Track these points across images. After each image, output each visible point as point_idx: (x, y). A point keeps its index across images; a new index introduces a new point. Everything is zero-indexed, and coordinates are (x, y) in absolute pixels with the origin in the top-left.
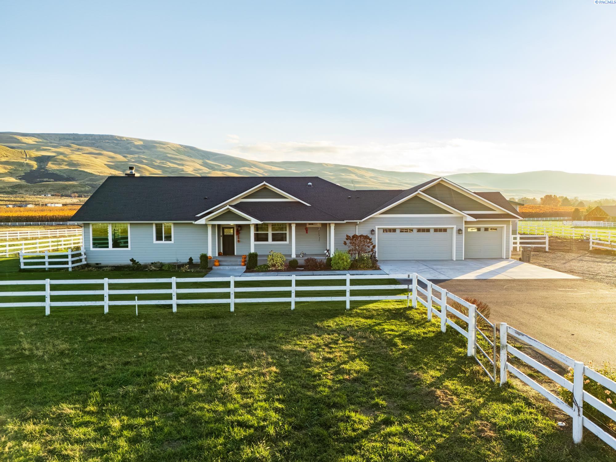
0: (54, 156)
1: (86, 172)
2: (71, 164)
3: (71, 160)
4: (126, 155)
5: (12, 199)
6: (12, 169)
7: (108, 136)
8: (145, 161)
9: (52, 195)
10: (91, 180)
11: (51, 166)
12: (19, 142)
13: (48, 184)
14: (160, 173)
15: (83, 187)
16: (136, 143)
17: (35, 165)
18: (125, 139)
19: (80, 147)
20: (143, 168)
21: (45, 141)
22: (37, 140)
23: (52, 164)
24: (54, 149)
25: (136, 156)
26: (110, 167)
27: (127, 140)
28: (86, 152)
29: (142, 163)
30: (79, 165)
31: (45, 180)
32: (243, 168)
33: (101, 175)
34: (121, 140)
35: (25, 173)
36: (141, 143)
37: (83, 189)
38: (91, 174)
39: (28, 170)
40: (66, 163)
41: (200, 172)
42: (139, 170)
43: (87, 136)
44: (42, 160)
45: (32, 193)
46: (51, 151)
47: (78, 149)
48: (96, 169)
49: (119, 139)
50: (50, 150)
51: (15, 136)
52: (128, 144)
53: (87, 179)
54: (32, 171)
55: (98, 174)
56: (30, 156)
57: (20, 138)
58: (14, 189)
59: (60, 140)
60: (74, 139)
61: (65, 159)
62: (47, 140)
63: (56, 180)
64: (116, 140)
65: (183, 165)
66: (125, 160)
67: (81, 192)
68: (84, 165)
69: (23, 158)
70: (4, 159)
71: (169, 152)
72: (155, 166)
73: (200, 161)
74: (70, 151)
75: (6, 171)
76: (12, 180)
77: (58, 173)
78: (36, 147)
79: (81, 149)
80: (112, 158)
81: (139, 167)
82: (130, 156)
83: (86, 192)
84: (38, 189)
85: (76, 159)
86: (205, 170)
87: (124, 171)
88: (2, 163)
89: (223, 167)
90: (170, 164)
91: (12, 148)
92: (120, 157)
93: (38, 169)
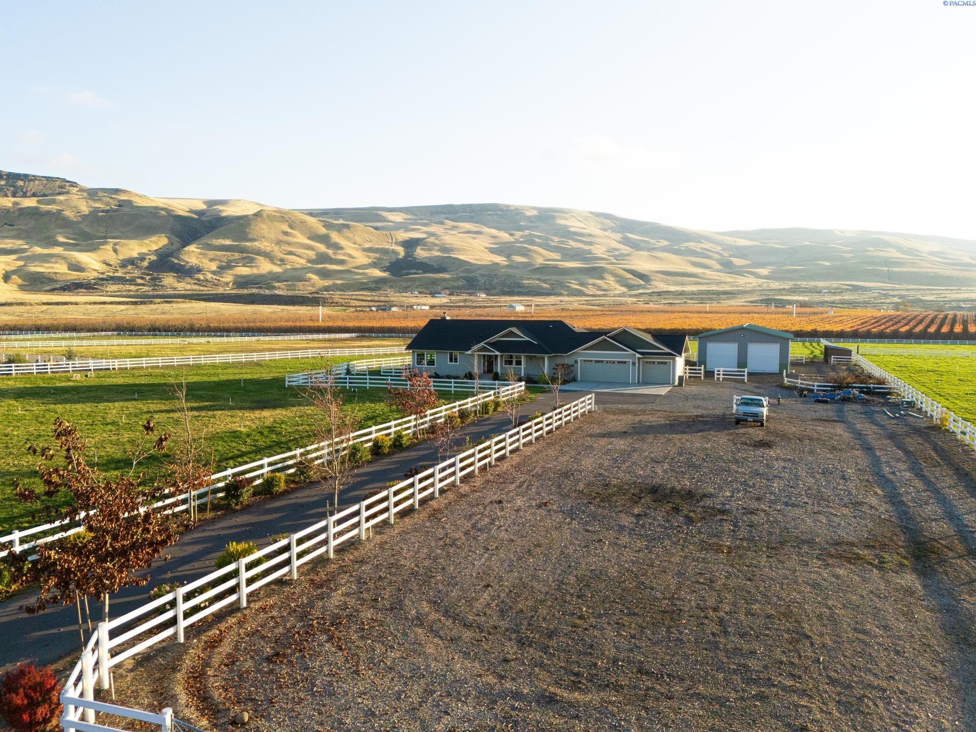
0: (424, 239)
1: (461, 260)
2: (444, 249)
3: (443, 244)
4: (513, 232)
5: (376, 298)
6: (376, 258)
7: (491, 205)
8: (537, 240)
9: (420, 293)
10: (466, 271)
11: (421, 253)
12: (384, 220)
13: (416, 278)
14: (558, 258)
16: (528, 214)
17: (401, 251)
18: (513, 208)
19: (455, 224)
20: (534, 251)
21: (414, 217)
22: (406, 216)
23: (422, 249)
24: (424, 229)
25: (527, 232)
26: (492, 251)
27: (516, 209)
28: (461, 230)
29: (533, 243)
30: (453, 251)
31: (413, 271)
32: (686, 244)
33: (479, 263)
34: (508, 210)
35: (390, 263)
36: (535, 213)
37: (455, 284)
38: (467, 262)
39: (393, 258)
40: (438, 248)
41: (616, 253)
42: (528, 255)
43: (464, 208)
44: (410, 245)
45: (397, 289)
46: (420, 231)
47: (453, 227)
48: (473, 255)
49: (505, 208)
50: (419, 229)
51: (380, 212)
52: (517, 215)
53: (461, 269)
54: (398, 261)
55: (475, 262)
56: (396, 239)
57: (385, 214)
58: (377, 285)
59: (431, 215)
60: (449, 212)
61: (437, 242)
62: (416, 215)
63: (425, 272)
64: (501, 210)
65: (591, 244)
66: (511, 239)
67: (455, 288)
68: (458, 250)
69: (388, 242)
70: (367, 245)
71: (574, 225)
72: (551, 247)
73: (618, 236)
74: (443, 231)
75: (370, 261)
76: (377, 273)
77: (427, 261)
78: (404, 226)
79: (457, 227)
80: (494, 237)
81: (530, 250)
82: (518, 234)
83: (460, 288)
84: (404, 284)
85: (449, 242)
86: (625, 249)
87: (508, 256)
88: (364, 250)
89: (653, 244)
90: (573, 244)
91: (376, 228)
92: (504, 236)
93: (406, 257)
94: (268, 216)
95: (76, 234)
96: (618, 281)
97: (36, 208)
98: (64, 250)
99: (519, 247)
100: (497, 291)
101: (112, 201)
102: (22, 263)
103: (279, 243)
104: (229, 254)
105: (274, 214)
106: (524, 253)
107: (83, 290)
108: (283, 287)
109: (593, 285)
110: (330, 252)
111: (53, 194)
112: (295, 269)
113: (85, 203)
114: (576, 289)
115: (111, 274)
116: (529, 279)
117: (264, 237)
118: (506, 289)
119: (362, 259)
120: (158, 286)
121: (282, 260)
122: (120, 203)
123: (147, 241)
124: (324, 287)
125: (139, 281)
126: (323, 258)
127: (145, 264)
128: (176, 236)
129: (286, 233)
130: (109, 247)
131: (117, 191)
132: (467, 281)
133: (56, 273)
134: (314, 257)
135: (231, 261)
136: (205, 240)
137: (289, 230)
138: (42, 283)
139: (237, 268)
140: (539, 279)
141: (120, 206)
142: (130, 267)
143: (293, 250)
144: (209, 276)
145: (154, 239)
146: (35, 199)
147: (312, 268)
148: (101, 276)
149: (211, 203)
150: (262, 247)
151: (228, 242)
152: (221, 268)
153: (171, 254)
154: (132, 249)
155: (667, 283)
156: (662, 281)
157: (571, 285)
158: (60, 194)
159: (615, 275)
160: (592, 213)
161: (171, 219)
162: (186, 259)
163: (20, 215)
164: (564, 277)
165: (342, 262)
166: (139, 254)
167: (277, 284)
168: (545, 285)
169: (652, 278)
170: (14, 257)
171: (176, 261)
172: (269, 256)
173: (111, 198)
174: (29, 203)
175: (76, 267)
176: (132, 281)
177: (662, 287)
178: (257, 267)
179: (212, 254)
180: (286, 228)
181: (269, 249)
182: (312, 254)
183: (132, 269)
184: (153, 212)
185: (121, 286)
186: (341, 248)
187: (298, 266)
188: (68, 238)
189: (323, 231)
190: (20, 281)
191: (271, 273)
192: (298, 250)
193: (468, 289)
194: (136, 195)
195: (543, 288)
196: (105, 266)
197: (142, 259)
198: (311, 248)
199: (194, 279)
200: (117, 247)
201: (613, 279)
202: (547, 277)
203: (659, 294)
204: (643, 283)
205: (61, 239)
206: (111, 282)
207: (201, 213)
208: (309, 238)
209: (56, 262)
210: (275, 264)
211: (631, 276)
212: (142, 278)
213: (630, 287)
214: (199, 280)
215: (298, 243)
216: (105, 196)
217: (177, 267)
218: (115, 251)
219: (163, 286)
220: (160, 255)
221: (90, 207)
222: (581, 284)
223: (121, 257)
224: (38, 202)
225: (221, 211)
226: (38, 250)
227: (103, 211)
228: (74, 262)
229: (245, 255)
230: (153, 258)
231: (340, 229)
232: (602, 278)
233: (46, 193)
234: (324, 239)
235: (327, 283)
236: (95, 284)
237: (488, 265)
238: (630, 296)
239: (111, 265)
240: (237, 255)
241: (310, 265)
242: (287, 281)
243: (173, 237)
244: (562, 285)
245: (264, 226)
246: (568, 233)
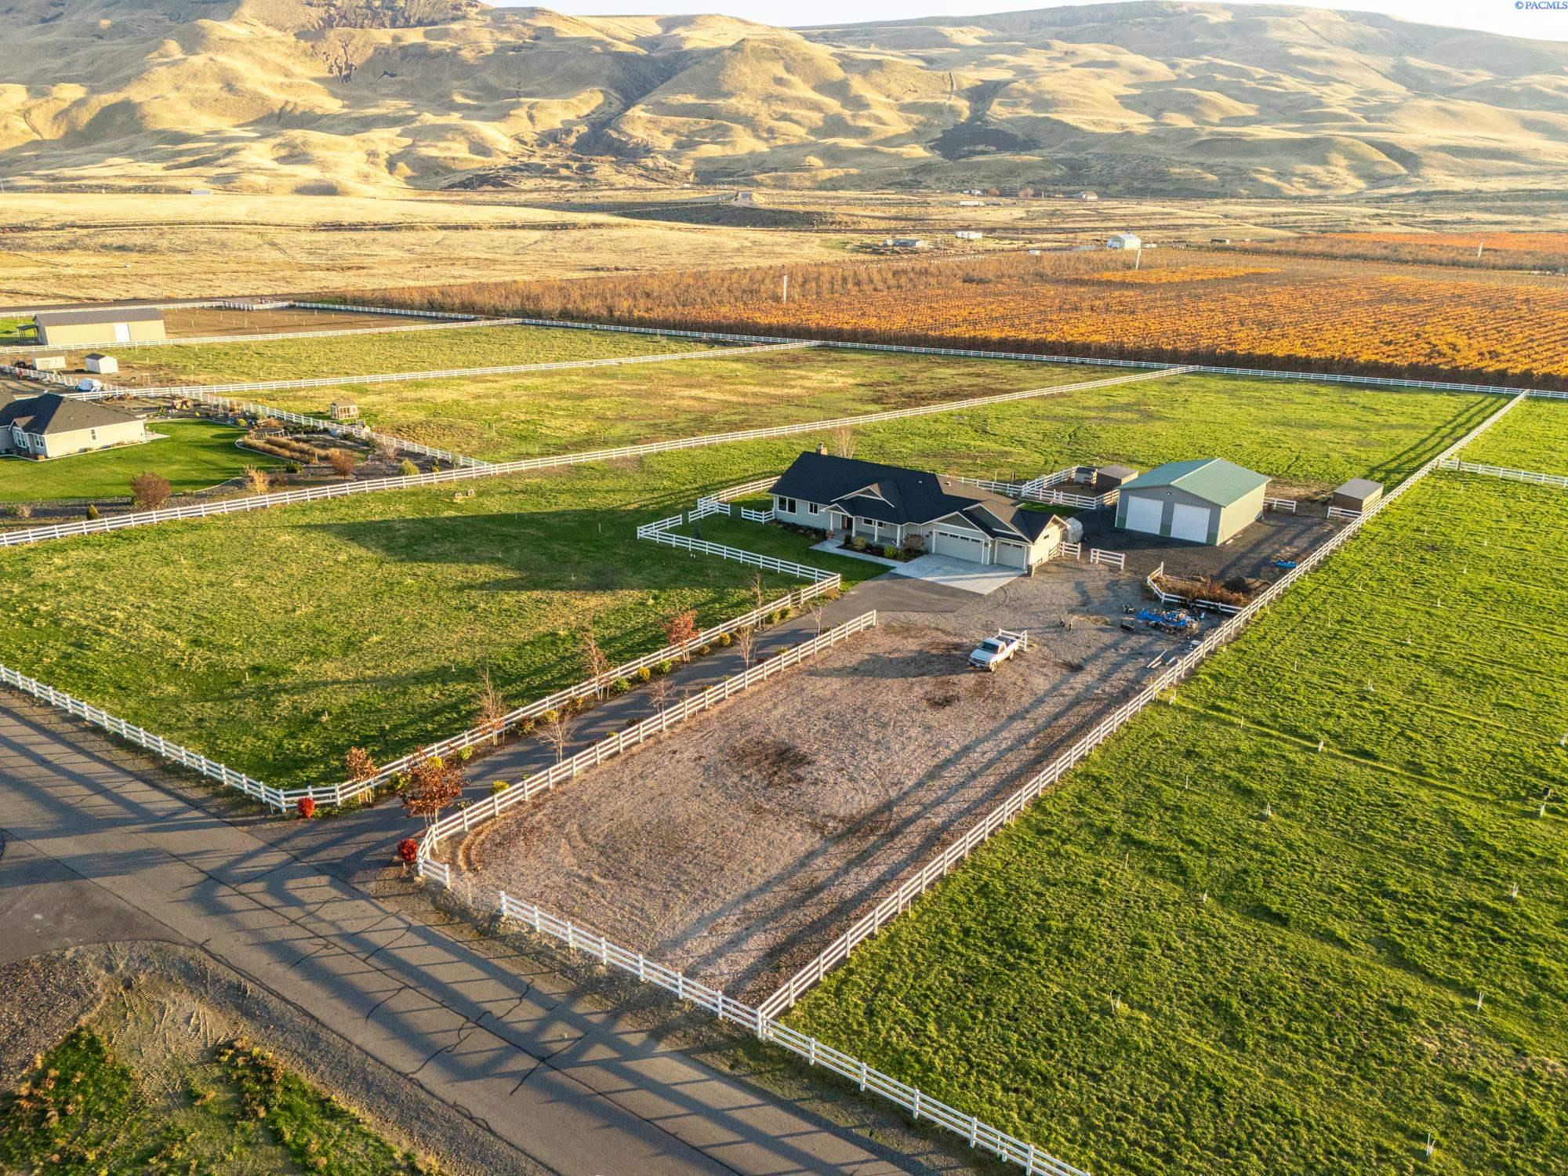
0: (1008, 83)
1: (1067, 125)
2: (1042, 102)
3: (1041, 92)
4: (1176, 60)
6: (921, 123)
8: (1220, 77)
9: (986, 192)
10: (1074, 147)
11: (998, 112)
12: (946, 42)
13: (981, 162)
14: (1251, 113)
15: (1049, 169)
16: (1213, 19)
17: (964, 106)
18: (1185, 9)
19: (1071, 47)
20: (1206, 102)
21: (999, 34)
22: (984, 33)
23: (1000, 104)
24: (1012, 60)
25: (1205, 59)
26: (1127, 102)
27: (1192, 11)
28: (1080, 61)
29: (1209, 83)
30: (1056, 105)
31: (980, 148)
32: (1526, 79)
33: (1098, 130)
34: (1176, 14)
35: (943, 132)
36: (1227, 16)
37: (1048, 174)
38: (1077, 129)
39: (949, 123)
40: (1026, 101)
41: (1373, 102)
42: (1194, 110)
43: (1093, 13)
44: (982, 94)
45: (947, 187)
46: (1005, 65)
47: (1066, 53)
48: (1092, 114)
49: (1170, 10)
50: (1003, 61)
51: (941, 28)
52: (1192, 22)
53: (1063, 144)
54: (958, 128)
55: (1090, 132)
56: (959, 85)
58: (914, 178)
59: (1032, 29)
60: (1064, 22)
61: (1030, 89)
62: (1004, 30)
63: (999, 150)
64: (1163, 13)
65: (1326, 81)
66: (1171, 75)
67: (1044, 181)
68: (1066, 103)
69: (945, 92)
70: (909, 99)
71: (1299, 41)
72: (1244, 90)
73: (1386, 63)
74: (1046, 63)
75: (910, 128)
76: (917, 152)
77: (1007, 128)
78: (976, 57)
79: (1073, 53)
80: (1138, 72)
81: (1199, 101)
82: (1186, 63)
83: (1055, 182)
84: (960, 175)
85: (1051, 89)
86: (1395, 91)
87: (1157, 114)
88: (905, 108)
89: (1457, 80)
90: (1290, 83)
91: (930, 61)
92: (1159, 70)
93: (971, 120)
94: (754, 50)
95: (478, 89)
96: (1351, 168)
97: (424, 46)
98: (463, 118)
99: (1181, 94)
100: (1120, 187)
101: (525, 30)
102: (408, 141)
103: (768, 98)
104: (692, 120)
105: (762, 45)
106: (1189, 106)
107: (490, 188)
108: (769, 181)
109: (1303, 176)
110: (847, 113)
111: (444, 21)
112: (790, 147)
113: (488, 35)
114: (1268, 185)
115: (525, 160)
116: (1181, 164)
117: (745, 89)
118: (1137, 184)
119: (897, 125)
120: (588, 180)
121: (771, 131)
122: (539, 33)
123: (574, 101)
124: (830, 179)
125: (564, 172)
126: (835, 126)
127: (572, 140)
128: (617, 89)
129: (779, 81)
130: (522, 112)
131: (533, 12)
132: (1071, 168)
133: (454, 159)
134: (821, 124)
135: (694, 133)
136: (657, 96)
137: (785, 75)
138: (437, 174)
139: (703, 147)
140: (1201, 165)
141: (537, 38)
142: (551, 146)
143: (788, 111)
144: (662, 161)
145: (584, 95)
146: (421, 30)
147: (816, 144)
148: (512, 163)
149: (669, 23)
150: (742, 107)
151: (690, 99)
152: (681, 146)
153: (606, 124)
154: (554, 115)
155: (1454, 172)
156: (1443, 167)
157: (1259, 176)
158: (454, 19)
159: (1351, 155)
160: (1342, 13)
161: (609, 59)
162: (630, 131)
163: (403, 58)
164: (1251, 160)
165: (864, 132)
166: (562, 122)
167: (759, 177)
168: (1211, 177)
169: (1424, 160)
170: (398, 130)
171: (615, 135)
172: (750, 123)
173: (524, 24)
174: (414, 36)
175: (480, 148)
176: (552, 173)
177: (1439, 179)
178: (732, 143)
179: (667, 121)
180: (779, 70)
181: (752, 110)
182: (817, 118)
183: (555, 149)
184: (583, 47)
185: (539, 181)
186: (866, 106)
187: (795, 141)
188: (467, 96)
189: (838, 74)
190: (408, 172)
191: (752, 154)
192: (797, 111)
193: (1069, 184)
194: (560, 17)
195: (1207, 183)
196: (517, 144)
197: (568, 132)
198: (816, 107)
199: (639, 167)
200: (534, 112)
201: (1344, 162)
202: (1218, 160)
203: (1426, 197)
204: (1403, 171)
205: (459, 99)
206: (526, 173)
207: (652, 43)
208: (815, 89)
209: (454, 140)
210: (759, 138)
211: (1383, 157)
212: (568, 167)
213: (1375, 179)
214: (646, 168)
215: (798, 98)
216: (515, 22)
217: (616, 144)
218: (531, 118)
219: (595, 181)
220: (593, 124)
221: (496, 41)
222: (1281, 175)
223: (539, 129)
224: (426, 34)
225: (683, 39)
226: (429, 118)
227: (514, 49)
228: (477, 140)
229: (715, 122)
230: (583, 129)
231: (867, 68)
232: (1324, 161)
233: (437, 17)
234: (838, 89)
235: (837, 172)
236: (506, 177)
237: (1112, 135)
238: (1369, 201)
239: (525, 143)
240: (703, 123)
241: (812, 138)
242: (776, 170)
243: (612, 92)
244: (1240, 174)
245: (746, 70)
246: (1285, 62)
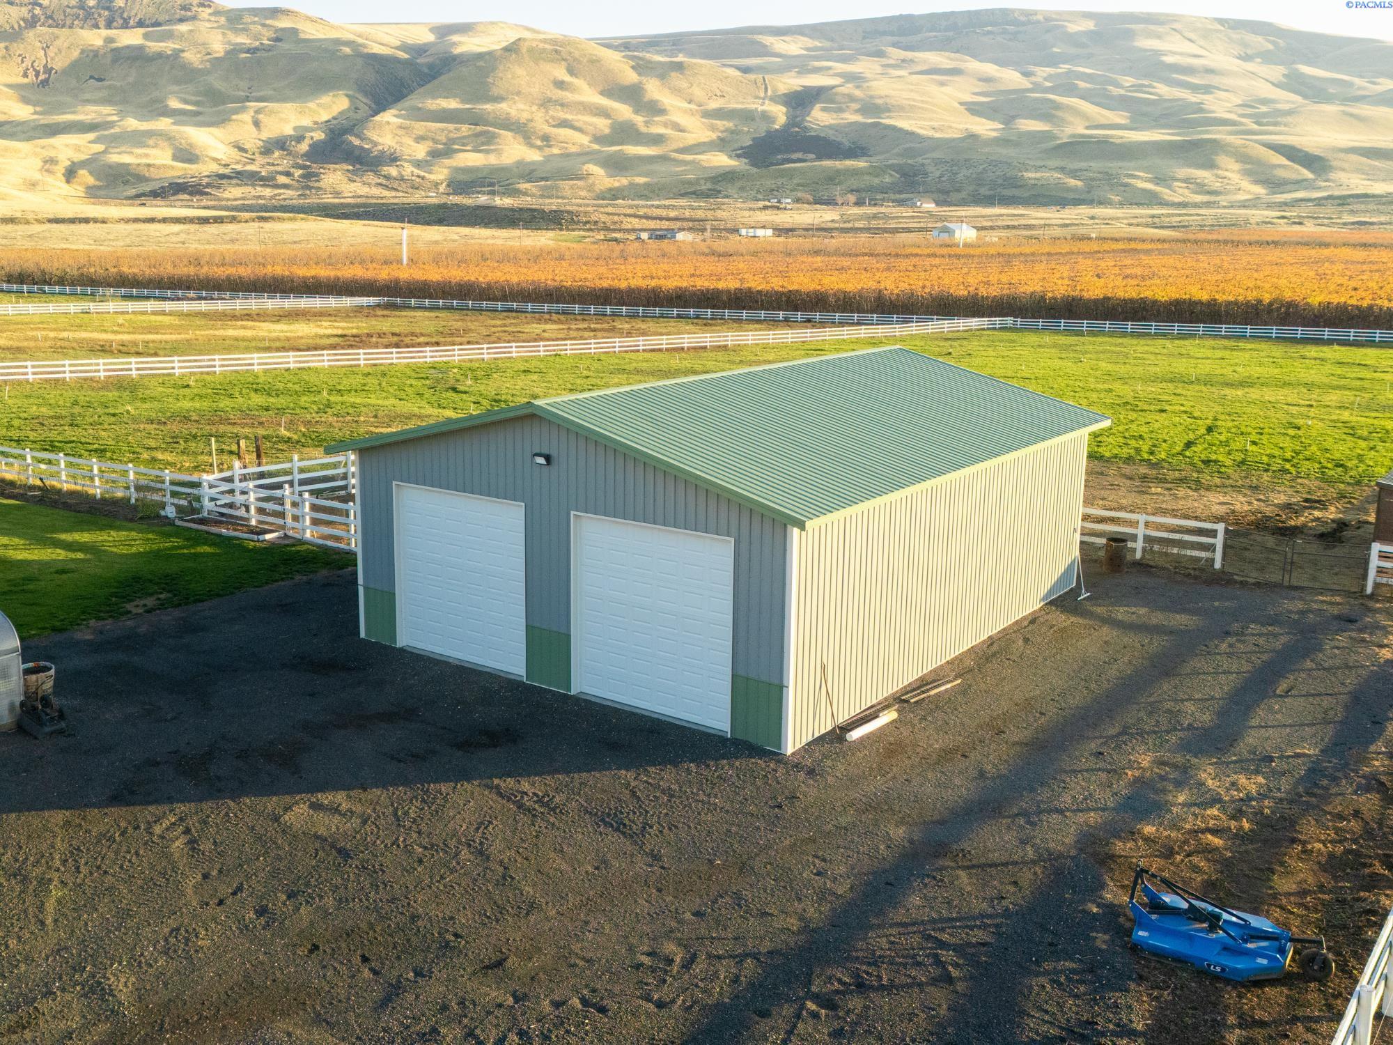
0: (833, 87)
1: (901, 129)
2: (870, 108)
3: (872, 97)
4: (1031, 68)
6: (727, 130)
7: (992, 12)
8: (1082, 84)
9: (798, 201)
10: (910, 153)
11: (820, 118)
12: (765, 51)
13: (795, 169)
14: (1123, 122)
15: (877, 176)
16: (1073, 28)
17: (780, 114)
18: (1040, 17)
19: (909, 55)
20: (1069, 108)
21: (828, 44)
22: (810, 43)
23: (824, 110)
24: (840, 67)
25: (1064, 68)
26: (974, 109)
27: (1047, 19)
28: (919, 68)
29: (1071, 90)
30: (889, 110)
31: (795, 156)
33: (937, 135)
34: (1030, 22)
35: (754, 139)
36: (1089, 25)
37: (876, 181)
38: (912, 133)
39: (762, 130)
40: (855, 106)
41: (1264, 109)
42: (1052, 116)
43: (934, 21)
44: (800, 101)
45: (753, 193)
46: (831, 72)
47: (903, 61)
48: (931, 120)
49: (1023, 18)
50: (829, 68)
52: (1048, 31)
53: (896, 150)
54: (771, 135)
55: (930, 133)
56: (774, 91)
57: (768, 40)
58: (712, 187)
59: (864, 38)
60: (902, 32)
61: (858, 93)
62: (832, 40)
63: (819, 158)
64: (1015, 23)
65: (1207, 89)
66: (1025, 83)
67: (871, 189)
68: (901, 108)
69: (757, 97)
70: (714, 105)
71: (1175, 49)
72: (1111, 97)
73: (1277, 72)
74: (879, 69)
75: (714, 136)
76: (722, 160)
77: (831, 135)
78: (800, 65)
79: (912, 61)
80: (987, 80)
81: (1058, 106)
82: (1042, 72)
83: (883, 190)
84: (769, 183)
85: (883, 93)
86: (1286, 99)
87: (1009, 120)
88: (707, 114)
89: (1360, 88)
90: (1164, 90)
91: (745, 70)
92: (1011, 78)
93: (787, 127)
94: (531, 51)
95: (198, 93)
96: (1246, 173)
97: (141, 48)
98: (174, 124)
99: (1036, 99)
100: (963, 195)
101: (264, 31)
102: (100, 147)
103: (546, 103)
104: (451, 126)
105: (541, 45)
106: (1047, 112)
107: (186, 197)
108: (534, 190)
109: (1187, 180)
110: (639, 120)
111: (170, 22)
112: (567, 156)
113: (220, 37)
114: (1144, 190)
115: (239, 167)
116: (1037, 168)
117: (518, 93)
118: (984, 191)
119: (699, 131)
120: (310, 188)
121: (546, 138)
122: (279, 35)
123: (311, 105)
124: (610, 189)
125: (282, 179)
126: (624, 133)
127: (304, 147)
128: (366, 94)
129: (560, 85)
130: (247, 117)
131: (275, 12)
132: (904, 175)
133: (149, 165)
134: (607, 131)
135: (454, 141)
136: (413, 101)
137: (568, 78)
138: (126, 183)
139: (461, 155)
140: (1062, 169)
141: (277, 40)
142: (277, 154)
143: (569, 117)
144: (408, 170)
145: (325, 99)
146: (141, 31)
147: (599, 152)
148: (222, 171)
149: (444, 31)
150: (513, 113)
151: (452, 104)
152: (435, 154)
153: (349, 130)
154: (286, 121)
155: (1371, 175)
156: (1358, 170)
157: (1133, 181)
158: (181, 20)
159: (1242, 157)
160: (1221, 21)
161: (359, 61)
162: (375, 138)
163: (115, 61)
164: (1120, 164)
165: (658, 140)
166: (295, 129)
167: (524, 186)
168: (1073, 182)
169: (1334, 163)
170: (91, 136)
171: (356, 142)
172: (521, 130)
173: (264, 25)
174: (131, 38)
175: (186, 155)
176: (268, 181)
177: (1356, 183)
178: (499, 152)
179: (421, 127)
180: (561, 73)
181: (524, 116)
182: (603, 125)
183: (281, 157)
184: (329, 50)
185: (250, 189)
186: (662, 112)
187: (574, 149)
188: (186, 102)
189: (631, 77)
190: (91, 180)
191: (520, 163)
192: (580, 117)
193: (900, 192)
194: (308, 18)
195: (1070, 189)
196: (235, 154)
197: (300, 139)
198: (603, 113)
199: (379, 176)
200: (261, 116)
201: (1237, 166)
202: (1083, 165)
203: (1343, 201)
204: (1310, 176)
205: (174, 104)
206: (234, 181)
207: (420, 50)
208: (602, 93)
209: (156, 146)
210: (532, 145)
211: (1283, 161)
212: (288, 174)
213: (1275, 185)
214: (387, 177)
215: (581, 103)
216: (254, 23)
217: (357, 153)
218: (257, 124)
219: (319, 189)
220: (332, 131)
221: (229, 43)
222: (1158, 180)
223: (265, 135)
224: (146, 36)
225: (454, 44)
226: (132, 123)
227: (248, 51)
228: (184, 146)
229: (479, 128)
230: (319, 136)
231: (663, 72)
232: (1211, 165)
233: (161, 18)
234: (632, 94)
235: (621, 181)
236: (208, 185)
237: (954, 140)
238: (1270, 206)
239: (244, 150)
240: (465, 129)
241: (596, 147)
242: (546, 179)
243: (360, 96)
244: (1111, 180)
245: (520, 71)
246: (1157, 68)
